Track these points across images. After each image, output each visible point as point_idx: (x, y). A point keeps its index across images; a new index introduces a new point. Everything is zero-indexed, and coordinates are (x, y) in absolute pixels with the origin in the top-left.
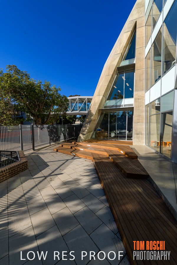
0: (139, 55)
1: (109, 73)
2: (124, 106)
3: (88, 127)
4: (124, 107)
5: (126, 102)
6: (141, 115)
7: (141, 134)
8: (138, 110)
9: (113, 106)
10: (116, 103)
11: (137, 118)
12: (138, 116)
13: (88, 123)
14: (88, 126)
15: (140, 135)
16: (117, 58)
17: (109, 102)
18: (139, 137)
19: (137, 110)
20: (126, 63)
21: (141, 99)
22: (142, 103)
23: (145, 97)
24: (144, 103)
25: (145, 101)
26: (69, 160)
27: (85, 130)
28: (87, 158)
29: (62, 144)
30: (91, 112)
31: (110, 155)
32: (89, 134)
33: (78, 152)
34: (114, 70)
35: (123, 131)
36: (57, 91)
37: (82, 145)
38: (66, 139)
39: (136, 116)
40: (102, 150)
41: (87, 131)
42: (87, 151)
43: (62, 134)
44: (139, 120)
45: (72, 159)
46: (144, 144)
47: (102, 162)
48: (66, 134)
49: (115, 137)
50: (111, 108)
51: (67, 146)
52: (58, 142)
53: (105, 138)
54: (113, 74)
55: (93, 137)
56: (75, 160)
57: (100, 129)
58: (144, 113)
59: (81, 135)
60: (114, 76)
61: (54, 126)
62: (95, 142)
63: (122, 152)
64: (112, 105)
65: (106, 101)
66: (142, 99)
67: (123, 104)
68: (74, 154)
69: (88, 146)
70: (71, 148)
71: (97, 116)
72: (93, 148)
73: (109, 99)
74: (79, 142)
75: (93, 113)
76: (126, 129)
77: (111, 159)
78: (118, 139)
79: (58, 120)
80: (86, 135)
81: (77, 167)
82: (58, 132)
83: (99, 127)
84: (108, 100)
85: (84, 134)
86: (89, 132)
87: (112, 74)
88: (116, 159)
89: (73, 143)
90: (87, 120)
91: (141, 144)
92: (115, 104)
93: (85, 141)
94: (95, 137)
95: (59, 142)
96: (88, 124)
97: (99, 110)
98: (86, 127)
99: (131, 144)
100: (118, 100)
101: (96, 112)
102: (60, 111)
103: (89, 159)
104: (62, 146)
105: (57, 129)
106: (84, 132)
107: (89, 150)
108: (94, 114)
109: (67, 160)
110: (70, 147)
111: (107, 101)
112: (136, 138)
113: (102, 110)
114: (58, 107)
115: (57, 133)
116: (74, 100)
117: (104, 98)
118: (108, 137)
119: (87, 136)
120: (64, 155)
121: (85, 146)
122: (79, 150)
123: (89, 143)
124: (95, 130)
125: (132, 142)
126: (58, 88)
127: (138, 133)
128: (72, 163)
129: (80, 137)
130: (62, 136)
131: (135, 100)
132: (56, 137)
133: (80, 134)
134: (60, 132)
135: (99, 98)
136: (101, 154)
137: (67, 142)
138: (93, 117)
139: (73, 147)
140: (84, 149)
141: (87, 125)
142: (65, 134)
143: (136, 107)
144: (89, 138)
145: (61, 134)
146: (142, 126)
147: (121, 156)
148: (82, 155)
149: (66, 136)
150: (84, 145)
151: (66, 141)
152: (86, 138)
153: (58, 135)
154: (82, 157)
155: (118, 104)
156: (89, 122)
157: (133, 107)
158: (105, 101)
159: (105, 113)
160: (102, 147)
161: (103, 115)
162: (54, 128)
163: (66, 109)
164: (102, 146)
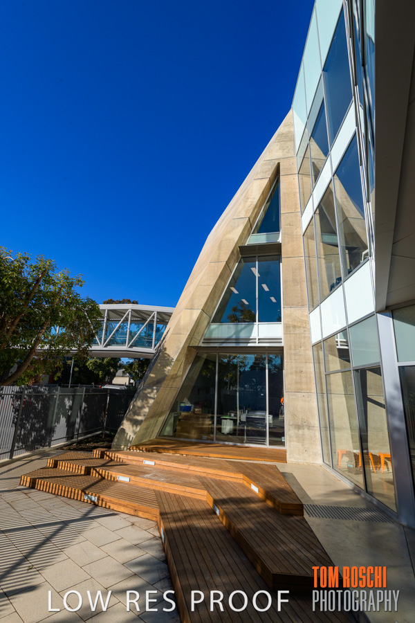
0: (289, 226)
1: (219, 256)
2: (257, 341)
3: (151, 398)
4: (257, 345)
5: (262, 332)
6: (304, 370)
7: (310, 427)
8: (295, 355)
9: (227, 340)
10: (238, 332)
11: (294, 377)
12: (296, 372)
13: (154, 385)
14: (152, 395)
15: (306, 431)
16: (238, 226)
17: (218, 327)
18: (303, 435)
19: (293, 356)
20: (261, 239)
21: (300, 327)
22: (305, 337)
23: (309, 324)
24: (310, 338)
25: (310, 333)
26: (72, 525)
27: (143, 407)
28: (140, 514)
29: (56, 459)
30: (166, 352)
31: (216, 502)
32: (152, 421)
33: (107, 491)
34: (233, 252)
35: (258, 415)
36: (71, 285)
37: (128, 462)
38: (72, 438)
39: (291, 374)
40: (192, 480)
41: (146, 410)
42: (142, 485)
43: (63, 420)
44: (300, 383)
45: (85, 517)
46: (319, 461)
47: (190, 528)
48: (78, 420)
49: (233, 433)
50: (224, 345)
51: (73, 465)
52: (41, 449)
53: (205, 437)
54: (229, 259)
55: (166, 434)
56: (95, 523)
57: (189, 404)
58: (312, 365)
59: (126, 425)
60: (231, 265)
61: (40, 392)
62: (172, 449)
63: (255, 489)
64: (226, 336)
65: (208, 324)
66: (304, 327)
67: (254, 335)
68: (94, 498)
69: (148, 466)
70: (88, 472)
71: (182, 366)
72: (162, 472)
73: (218, 319)
74: (119, 450)
75: (172, 356)
76: (266, 410)
77: (220, 520)
78: (242, 442)
79: (56, 372)
80: (144, 425)
81: (98, 553)
82: (50, 413)
83: (186, 400)
84: (214, 321)
85: (136, 423)
86: (153, 415)
87: (226, 259)
88: (236, 515)
89: (97, 453)
90: (152, 375)
91: (310, 461)
92: (234, 334)
93: (137, 446)
94: (171, 434)
95: (46, 449)
96: (153, 390)
97: (189, 347)
98: (146, 398)
99: (282, 457)
100: (242, 325)
101: (180, 353)
102: (71, 341)
103: (146, 515)
104: (56, 465)
105: (47, 402)
106: (139, 415)
107: (149, 482)
108: (175, 359)
109: (65, 524)
110: (83, 468)
111: (214, 326)
112: (295, 439)
113: (198, 348)
114: (64, 330)
115: (46, 416)
116: (120, 313)
117: (205, 315)
118: (212, 433)
119: (147, 428)
120: (58, 500)
121: (138, 463)
122: (115, 481)
123: (150, 454)
124: (173, 409)
125: (285, 451)
126: (73, 277)
127: (300, 423)
128: (81, 538)
129: (123, 430)
130: (61, 428)
131: (287, 327)
132: (38, 431)
133: (125, 422)
134: (56, 411)
135: (191, 314)
136: (189, 495)
137: (75, 449)
138: (169, 368)
139: (94, 468)
140: (132, 477)
141: (149, 393)
142: (72, 420)
143: (290, 346)
144: (154, 437)
145: (58, 421)
146: (309, 401)
147: (253, 506)
148: (122, 502)
149: (77, 426)
150: (134, 463)
151: (71, 444)
152: (144, 435)
153: (49, 423)
154: (122, 509)
155: (243, 335)
156: (158, 382)
157: (283, 347)
158: (206, 323)
159: (205, 356)
160: (192, 468)
161: (200, 364)
162: (38, 396)
163: (90, 339)
164: (194, 465)
